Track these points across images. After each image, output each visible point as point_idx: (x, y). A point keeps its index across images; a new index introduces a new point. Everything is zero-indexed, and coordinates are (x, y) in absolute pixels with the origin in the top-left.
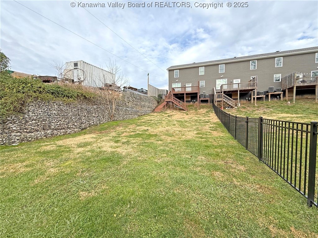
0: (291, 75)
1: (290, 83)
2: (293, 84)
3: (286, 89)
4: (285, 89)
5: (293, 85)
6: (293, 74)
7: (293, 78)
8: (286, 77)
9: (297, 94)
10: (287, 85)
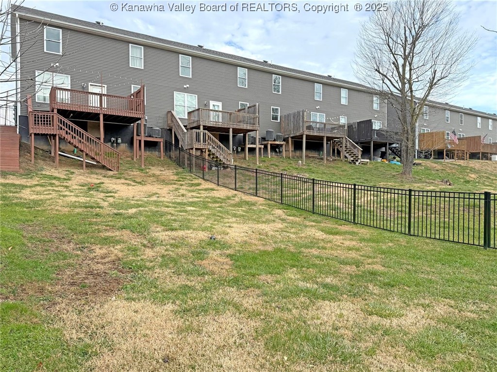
0: (299, 112)
1: (297, 128)
2: (301, 129)
3: (288, 138)
4: (287, 136)
5: (302, 131)
6: (301, 113)
7: (301, 119)
8: (288, 116)
9: (308, 148)
10: (290, 130)
